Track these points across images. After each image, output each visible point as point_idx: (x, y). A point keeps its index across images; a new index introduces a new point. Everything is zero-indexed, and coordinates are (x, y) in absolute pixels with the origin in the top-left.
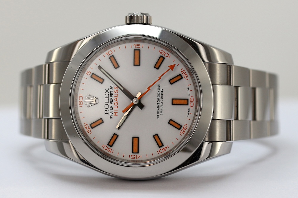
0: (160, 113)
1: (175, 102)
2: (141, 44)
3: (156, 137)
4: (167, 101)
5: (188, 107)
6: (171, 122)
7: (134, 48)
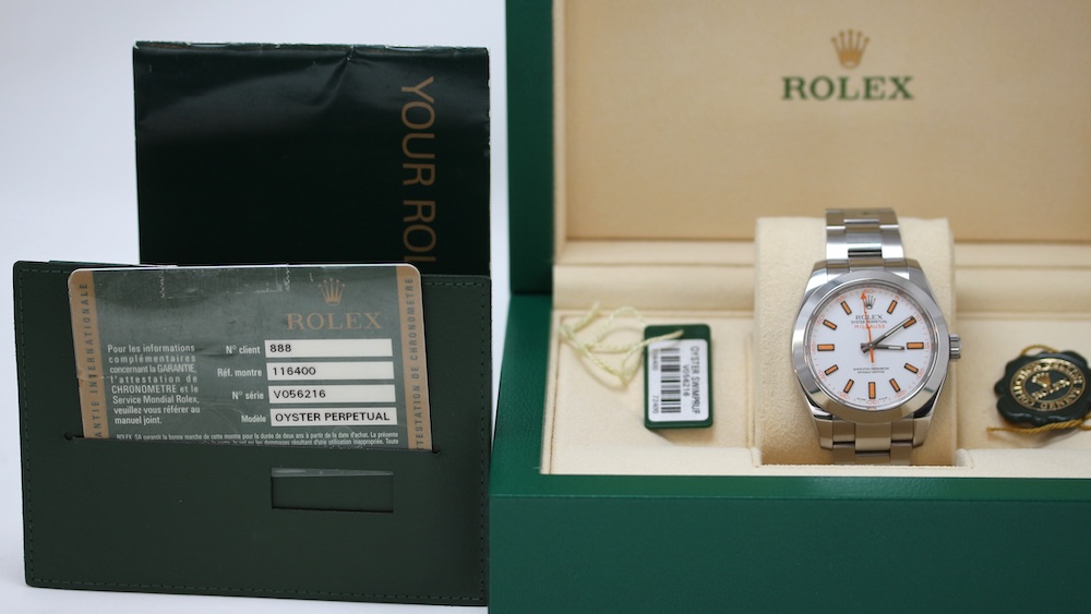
0: (860, 370)
1: (872, 386)
2: (930, 350)
3: (835, 368)
4: (872, 377)
5: (868, 399)
6: (851, 382)
7: (925, 342)
